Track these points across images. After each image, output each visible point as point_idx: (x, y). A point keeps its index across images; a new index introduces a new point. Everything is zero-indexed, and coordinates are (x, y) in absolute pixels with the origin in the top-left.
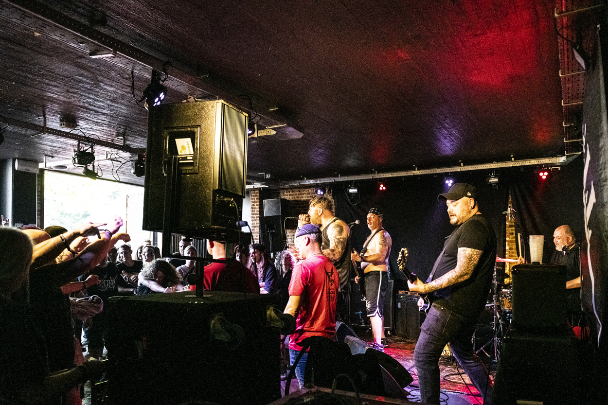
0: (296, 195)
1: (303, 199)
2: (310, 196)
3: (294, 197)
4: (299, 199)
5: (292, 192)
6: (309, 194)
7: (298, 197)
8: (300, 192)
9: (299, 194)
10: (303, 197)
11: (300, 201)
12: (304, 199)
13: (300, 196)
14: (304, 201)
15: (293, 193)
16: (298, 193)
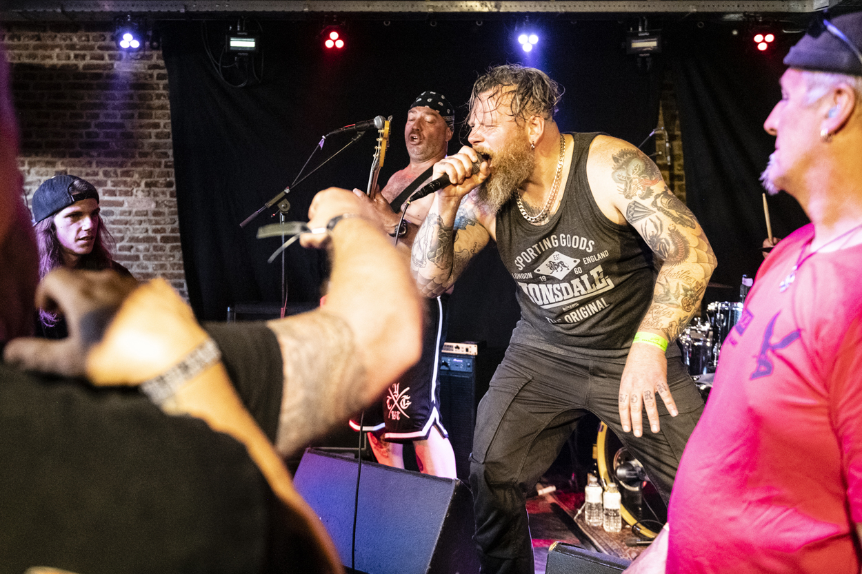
0: (26, 47)
1: (48, 62)
2: (76, 56)
3: (20, 56)
4: (36, 61)
5: (11, 38)
6: (72, 47)
7: (34, 56)
8: (39, 39)
9: (36, 48)
10: (50, 57)
11: (40, 68)
12: (55, 61)
13: (40, 52)
14: (53, 67)
15: (16, 42)
16: (33, 43)
